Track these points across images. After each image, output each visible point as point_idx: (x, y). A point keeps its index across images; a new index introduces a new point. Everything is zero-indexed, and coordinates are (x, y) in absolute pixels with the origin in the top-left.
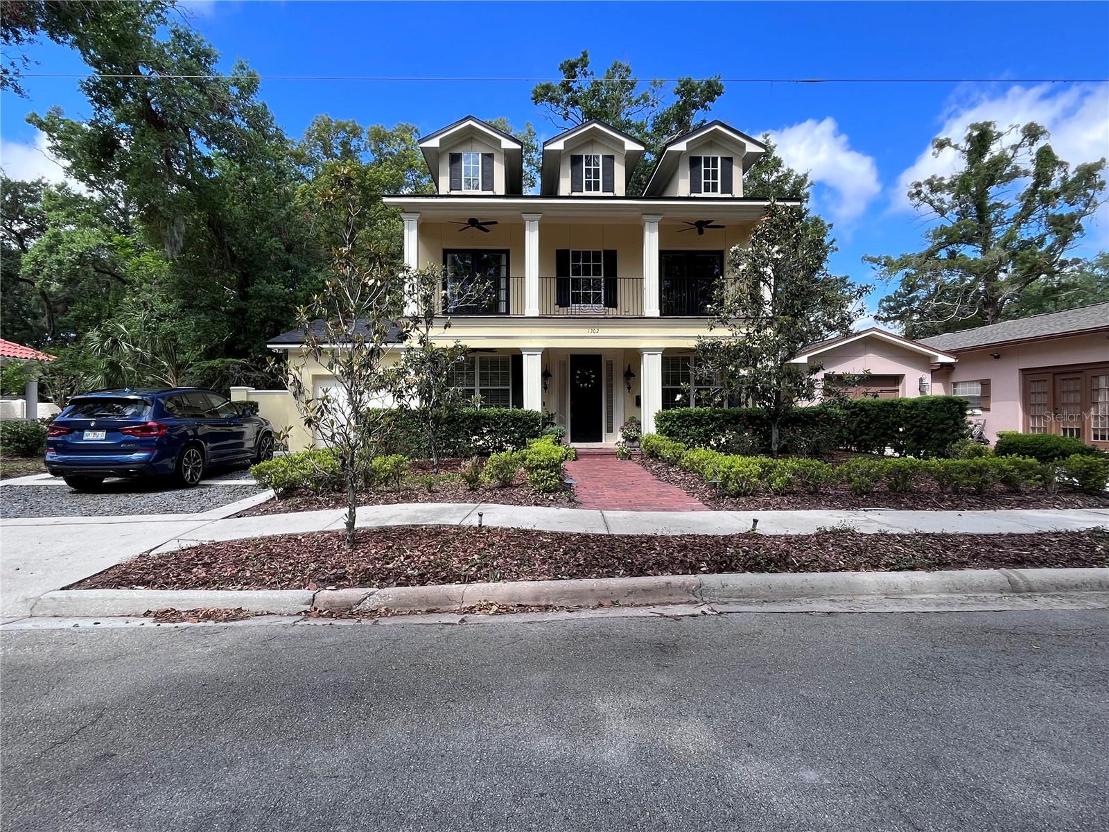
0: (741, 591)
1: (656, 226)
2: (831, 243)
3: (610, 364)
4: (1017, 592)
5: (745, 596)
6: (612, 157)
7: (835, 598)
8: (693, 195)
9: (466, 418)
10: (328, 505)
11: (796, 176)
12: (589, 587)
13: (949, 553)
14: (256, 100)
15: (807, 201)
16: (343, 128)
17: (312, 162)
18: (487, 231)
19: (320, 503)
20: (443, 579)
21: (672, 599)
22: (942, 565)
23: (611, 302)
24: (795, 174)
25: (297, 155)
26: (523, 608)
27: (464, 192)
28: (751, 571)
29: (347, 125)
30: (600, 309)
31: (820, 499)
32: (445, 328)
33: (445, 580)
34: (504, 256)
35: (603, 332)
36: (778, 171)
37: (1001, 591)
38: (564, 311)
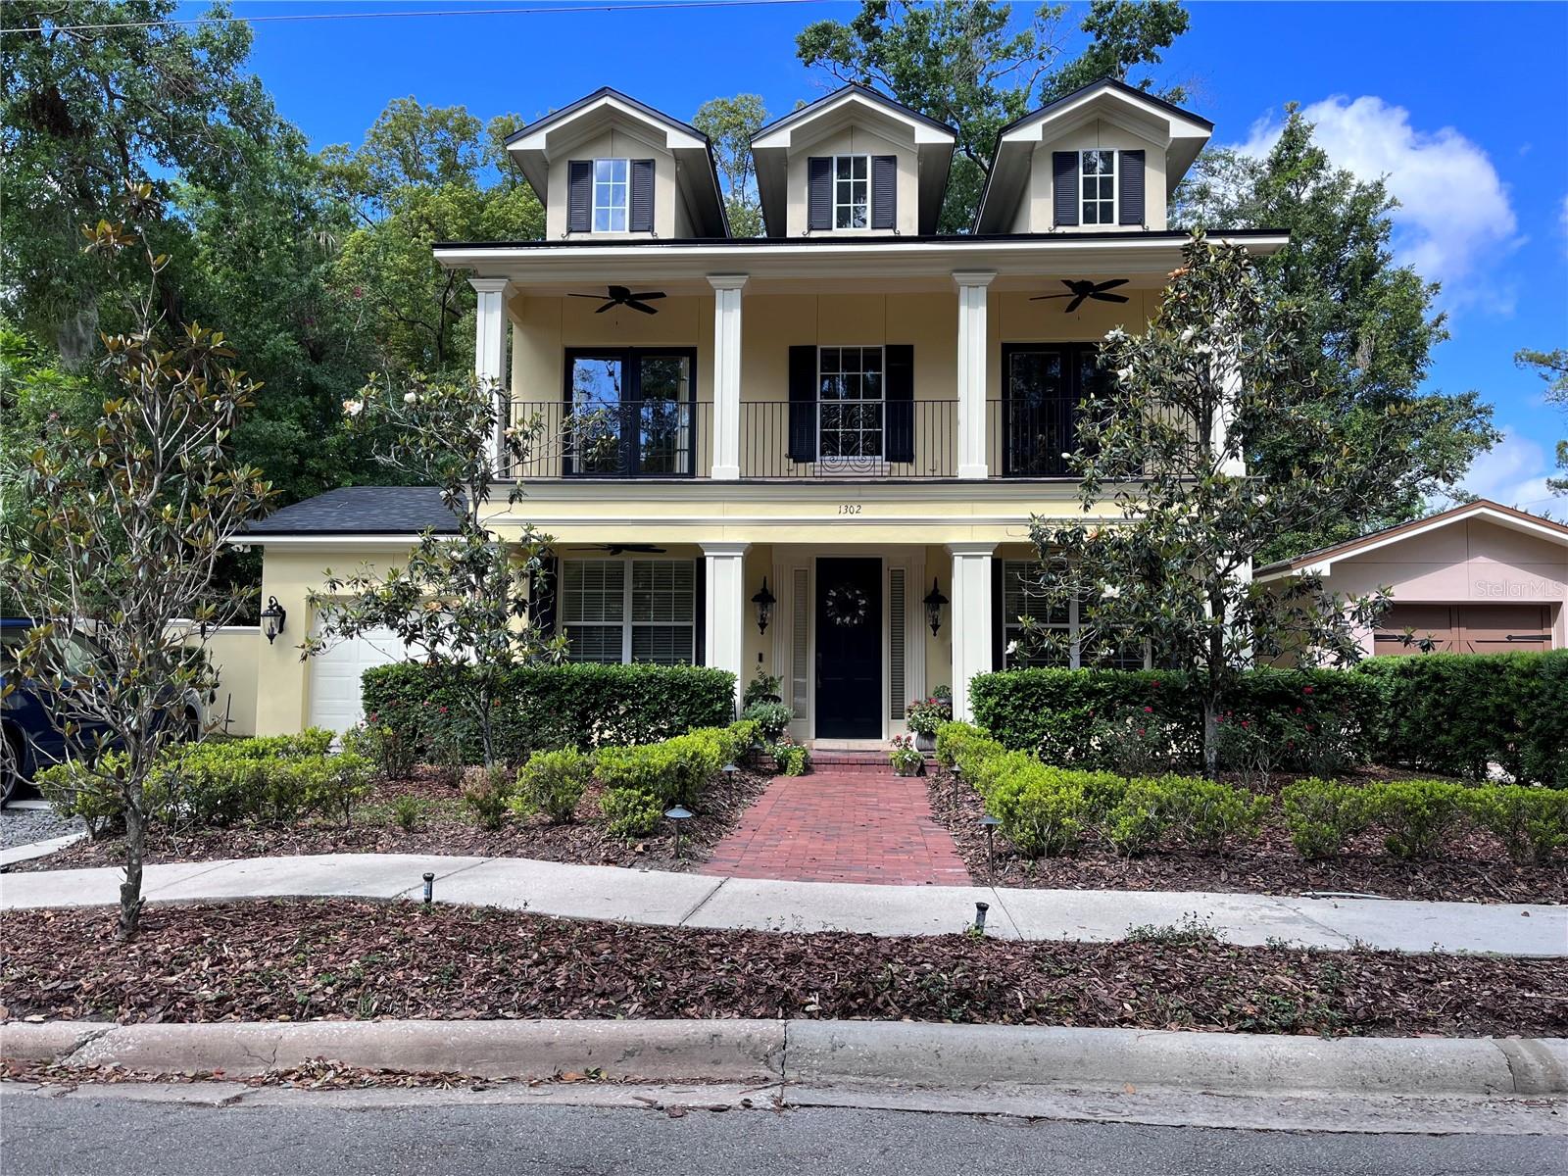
0: (871, 1060)
1: (983, 292)
2: (1437, 324)
3: (898, 578)
4: (1523, 1092)
5: (876, 1071)
6: (892, 160)
7: (1085, 1087)
8: (1060, 230)
9: (577, 684)
10: (188, 853)
11: (1359, 185)
12: (543, 1037)
13: (1405, 997)
14: (242, 74)
15: (1386, 238)
16: (443, 123)
17: (378, 189)
18: (652, 311)
19: (172, 848)
20: (261, 1009)
21: (718, 1072)
22: (1370, 1023)
23: (902, 451)
24: (1355, 182)
25: (351, 175)
26: (390, 1077)
27: (596, 234)
28: (915, 1018)
29: (450, 115)
30: (878, 465)
31: (1219, 869)
32: (511, 503)
33: (265, 1013)
34: (684, 364)
35: (868, 512)
36: (1317, 178)
37: (1488, 1089)
38: (803, 470)
